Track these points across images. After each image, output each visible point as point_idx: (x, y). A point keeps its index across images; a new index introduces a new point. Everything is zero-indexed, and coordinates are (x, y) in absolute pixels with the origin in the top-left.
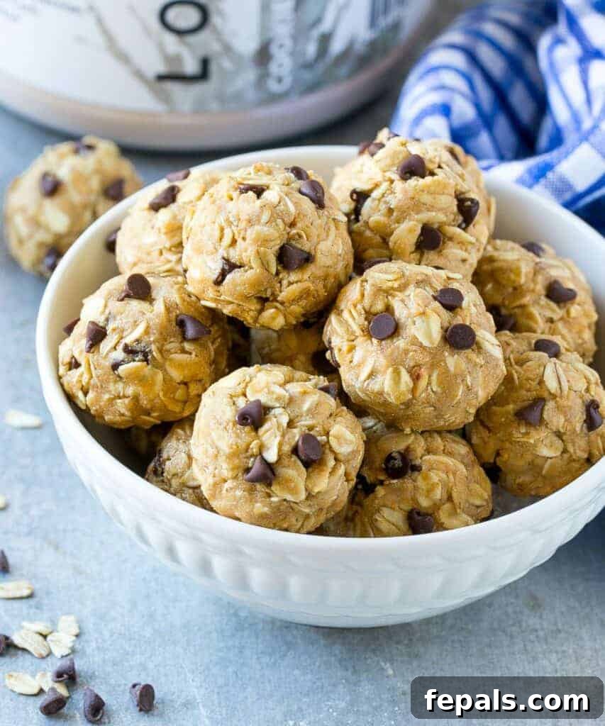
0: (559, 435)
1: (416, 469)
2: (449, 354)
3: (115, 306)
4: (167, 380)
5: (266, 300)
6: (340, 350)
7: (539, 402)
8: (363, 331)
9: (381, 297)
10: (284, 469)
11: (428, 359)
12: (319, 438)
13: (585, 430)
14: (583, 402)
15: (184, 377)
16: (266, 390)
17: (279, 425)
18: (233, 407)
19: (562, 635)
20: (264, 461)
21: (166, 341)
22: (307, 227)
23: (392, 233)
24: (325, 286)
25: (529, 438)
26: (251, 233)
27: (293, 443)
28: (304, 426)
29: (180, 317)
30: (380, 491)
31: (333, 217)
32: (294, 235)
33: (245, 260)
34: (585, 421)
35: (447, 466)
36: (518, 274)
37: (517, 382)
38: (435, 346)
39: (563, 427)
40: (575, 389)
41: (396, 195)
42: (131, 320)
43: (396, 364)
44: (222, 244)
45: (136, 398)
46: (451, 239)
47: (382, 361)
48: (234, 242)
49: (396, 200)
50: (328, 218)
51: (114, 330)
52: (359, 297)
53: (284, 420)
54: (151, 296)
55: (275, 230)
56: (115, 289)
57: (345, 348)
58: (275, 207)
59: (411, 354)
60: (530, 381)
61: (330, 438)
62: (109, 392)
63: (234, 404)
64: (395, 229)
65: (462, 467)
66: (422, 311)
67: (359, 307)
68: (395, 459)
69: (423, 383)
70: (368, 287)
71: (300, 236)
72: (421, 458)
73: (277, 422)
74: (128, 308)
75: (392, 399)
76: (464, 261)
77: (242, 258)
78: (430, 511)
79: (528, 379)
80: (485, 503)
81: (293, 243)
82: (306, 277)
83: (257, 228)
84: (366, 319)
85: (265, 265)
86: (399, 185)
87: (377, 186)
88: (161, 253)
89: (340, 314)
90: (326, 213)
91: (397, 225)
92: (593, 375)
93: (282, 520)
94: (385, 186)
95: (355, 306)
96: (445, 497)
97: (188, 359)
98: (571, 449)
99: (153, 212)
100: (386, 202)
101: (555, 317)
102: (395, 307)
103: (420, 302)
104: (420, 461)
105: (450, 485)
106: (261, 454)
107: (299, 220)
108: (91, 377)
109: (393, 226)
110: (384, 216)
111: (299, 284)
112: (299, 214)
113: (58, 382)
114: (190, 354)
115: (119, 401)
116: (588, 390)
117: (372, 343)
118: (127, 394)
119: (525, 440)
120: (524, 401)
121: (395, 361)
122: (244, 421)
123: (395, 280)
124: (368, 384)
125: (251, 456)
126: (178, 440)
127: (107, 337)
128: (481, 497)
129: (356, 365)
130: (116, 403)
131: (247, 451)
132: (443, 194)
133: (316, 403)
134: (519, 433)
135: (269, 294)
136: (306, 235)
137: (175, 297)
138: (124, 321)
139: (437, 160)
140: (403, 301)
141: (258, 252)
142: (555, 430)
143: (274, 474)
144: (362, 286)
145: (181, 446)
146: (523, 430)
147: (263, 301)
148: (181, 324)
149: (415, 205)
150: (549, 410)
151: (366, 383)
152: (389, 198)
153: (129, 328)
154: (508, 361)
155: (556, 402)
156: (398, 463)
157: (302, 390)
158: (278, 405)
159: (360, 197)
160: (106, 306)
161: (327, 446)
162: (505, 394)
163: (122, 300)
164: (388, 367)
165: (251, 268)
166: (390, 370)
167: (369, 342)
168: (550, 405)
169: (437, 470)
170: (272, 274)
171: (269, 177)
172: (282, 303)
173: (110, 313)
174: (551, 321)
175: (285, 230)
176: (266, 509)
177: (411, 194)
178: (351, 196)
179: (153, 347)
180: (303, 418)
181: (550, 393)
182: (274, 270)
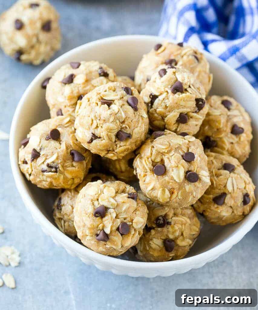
0: (231, 207)
1: (169, 223)
2: (187, 184)
3: (45, 143)
4: (65, 178)
5: (110, 150)
6: (140, 175)
7: (224, 195)
8: (150, 170)
9: (159, 156)
10: (112, 237)
11: (177, 187)
12: (128, 223)
13: (242, 204)
14: (243, 194)
15: (73, 177)
16: (107, 200)
17: (111, 217)
18: (93, 206)
19: (225, 264)
20: (104, 232)
21: (65, 162)
22: (130, 123)
23: (166, 117)
24: (135, 145)
25: (218, 210)
26: (105, 126)
27: (117, 226)
28: (122, 218)
29: (72, 151)
30: (153, 232)
31: (141, 115)
32: (124, 127)
33: (101, 136)
34: (243, 202)
35: (182, 221)
36: (220, 124)
37: (215, 185)
38: (181, 182)
39: (233, 205)
40: (240, 188)
41: (169, 100)
42: (51, 151)
43: (164, 187)
44: (92, 127)
45: (51, 183)
46: (191, 117)
47: (158, 185)
48: (97, 127)
49: (170, 103)
50: (139, 116)
51: (43, 155)
52: (150, 155)
53: (114, 215)
54: (60, 139)
55: (115, 125)
56: (44, 133)
57: (142, 175)
58: (116, 114)
59: (171, 183)
60: (220, 186)
61: (133, 224)
62: (40, 179)
63: (93, 203)
64: (168, 115)
65: (188, 220)
66: (176, 165)
67: (150, 159)
68: (160, 220)
69: (174, 196)
70: (154, 151)
71: (126, 128)
72: (171, 218)
73: (111, 216)
74: (50, 145)
75: (161, 200)
76: (196, 125)
77: (100, 135)
78: (173, 239)
79: (220, 185)
80: (197, 233)
81: (123, 130)
82: (128, 144)
83: (107, 124)
84: (152, 165)
85: (110, 139)
86: (171, 95)
87: (161, 94)
88: (65, 107)
89: (141, 158)
90: (138, 113)
91: (168, 113)
92: (248, 179)
93: (110, 253)
94: (165, 95)
95: (148, 158)
96: (180, 234)
97: (75, 170)
98: (235, 212)
99: (63, 84)
100: (164, 102)
101: (234, 142)
102: (165, 161)
103: (176, 161)
104: (171, 220)
105: (183, 230)
106: (103, 229)
107: (126, 120)
108: (32, 171)
109: (167, 114)
110: (163, 108)
111: (124, 146)
112: (126, 117)
113: (18, 167)
114: (76, 167)
115: (44, 182)
116: (245, 188)
117: (154, 176)
118: (47, 180)
119: (216, 210)
120: (217, 194)
121: (163, 186)
122: (97, 215)
123: (166, 149)
124: (151, 192)
125: (99, 230)
126: (68, 197)
127: (40, 157)
128: (195, 231)
129: (147, 184)
130: (42, 183)
131: (97, 228)
132: (190, 101)
133: (128, 207)
134: (214, 207)
135: (111, 149)
136: (129, 126)
137: (71, 142)
138: (48, 151)
139: (188, 84)
140: (168, 158)
141: (107, 135)
142: (229, 205)
143: (108, 238)
144: (151, 150)
145: (70, 202)
146: (216, 206)
147: (108, 151)
148: (72, 154)
149: (177, 105)
150: (228, 199)
151: (150, 192)
152: (166, 101)
153: (50, 155)
154: (212, 173)
155: (231, 195)
156: (161, 222)
157: (122, 201)
158: (112, 208)
159: (154, 98)
160: (40, 142)
161: (132, 226)
162: (210, 190)
163: (47, 140)
164: (160, 188)
165: (104, 139)
166: (161, 189)
167: (153, 175)
168: (228, 197)
169: (178, 224)
170: (113, 142)
171: (115, 93)
172: (116, 153)
173: (42, 146)
174: (232, 143)
175: (120, 125)
176: (104, 250)
177: (176, 101)
178: (150, 96)
179: (60, 166)
180: (122, 214)
181: (229, 192)
182: (114, 141)
